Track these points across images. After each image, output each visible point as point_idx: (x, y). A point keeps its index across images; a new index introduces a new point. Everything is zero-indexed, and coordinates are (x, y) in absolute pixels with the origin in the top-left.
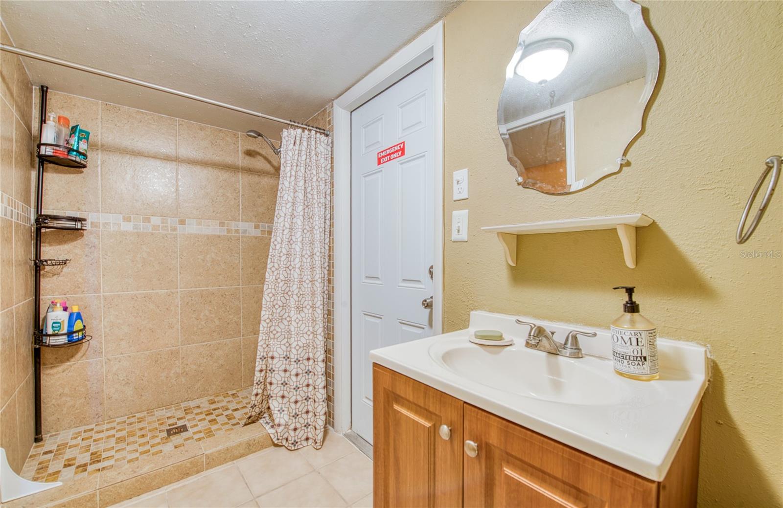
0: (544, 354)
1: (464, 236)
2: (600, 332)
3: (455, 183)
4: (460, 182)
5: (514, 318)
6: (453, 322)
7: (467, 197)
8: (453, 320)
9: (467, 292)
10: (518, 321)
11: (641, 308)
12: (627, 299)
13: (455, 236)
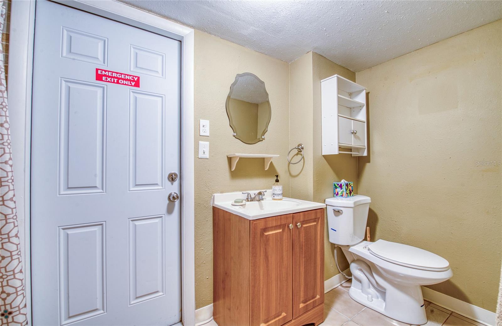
0: (257, 202)
1: (207, 155)
2: (267, 190)
3: (201, 126)
4: (205, 126)
5: (241, 193)
6: (199, 204)
7: (209, 135)
8: (199, 203)
9: (209, 185)
10: (243, 193)
11: (279, 181)
12: (276, 179)
13: (201, 155)
